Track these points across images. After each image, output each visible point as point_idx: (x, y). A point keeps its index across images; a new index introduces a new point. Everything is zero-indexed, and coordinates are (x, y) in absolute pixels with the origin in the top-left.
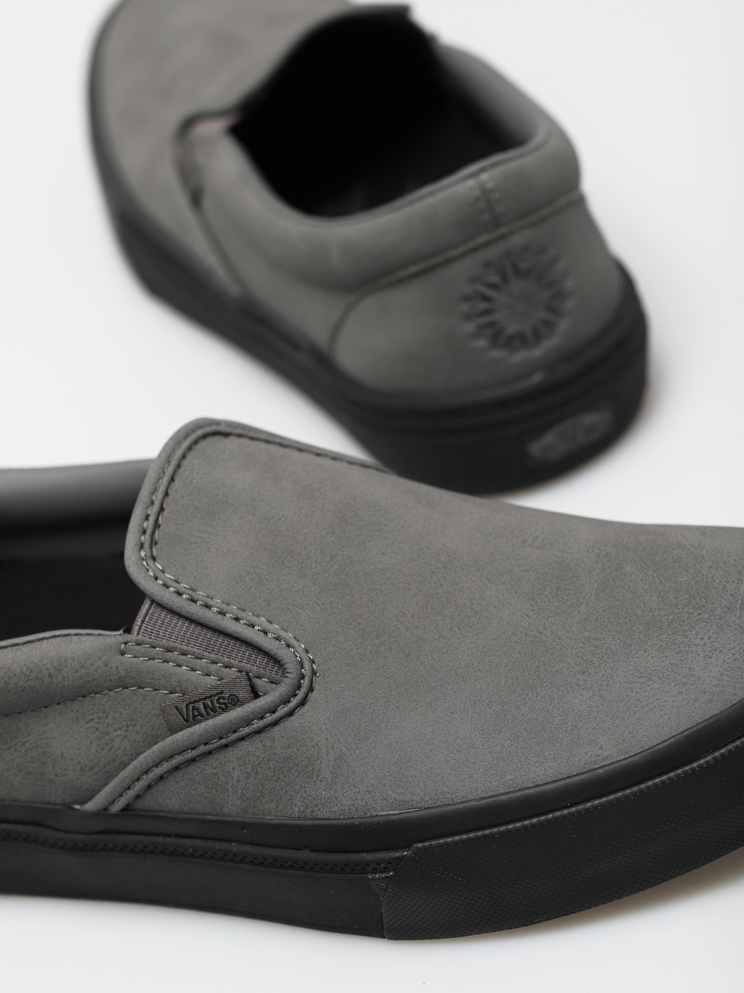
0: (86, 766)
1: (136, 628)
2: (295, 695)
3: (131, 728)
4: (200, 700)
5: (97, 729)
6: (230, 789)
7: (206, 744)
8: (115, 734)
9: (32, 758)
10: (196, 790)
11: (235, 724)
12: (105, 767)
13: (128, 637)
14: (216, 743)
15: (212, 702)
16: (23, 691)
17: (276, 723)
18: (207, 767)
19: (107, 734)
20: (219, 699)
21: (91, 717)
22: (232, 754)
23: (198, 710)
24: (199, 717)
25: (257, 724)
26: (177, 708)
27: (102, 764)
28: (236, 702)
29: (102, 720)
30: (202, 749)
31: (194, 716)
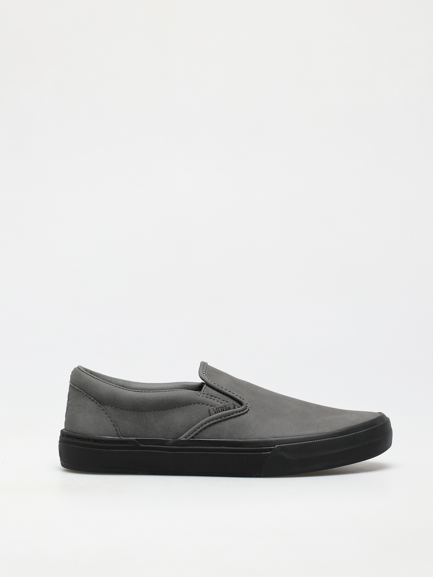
0: (183, 425)
1: (203, 390)
2: (245, 410)
3: (199, 415)
4: (220, 408)
5: (189, 415)
6: (225, 431)
7: (221, 418)
8: (194, 416)
9: (167, 423)
10: (215, 431)
11: (230, 413)
12: (188, 426)
13: (200, 392)
14: (224, 418)
15: (223, 408)
16: (171, 401)
17: (239, 415)
18: (219, 426)
19: (191, 416)
20: (225, 408)
21: (188, 411)
22: (227, 422)
23: (219, 410)
24: (219, 412)
25: (235, 414)
26: (213, 409)
27: (188, 425)
28: (229, 409)
29: (191, 412)
30: (219, 419)
31: (218, 412)
